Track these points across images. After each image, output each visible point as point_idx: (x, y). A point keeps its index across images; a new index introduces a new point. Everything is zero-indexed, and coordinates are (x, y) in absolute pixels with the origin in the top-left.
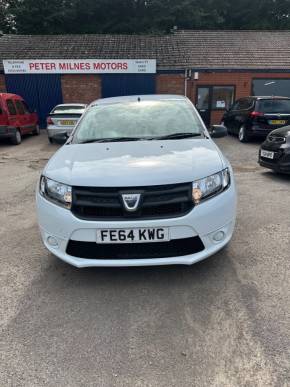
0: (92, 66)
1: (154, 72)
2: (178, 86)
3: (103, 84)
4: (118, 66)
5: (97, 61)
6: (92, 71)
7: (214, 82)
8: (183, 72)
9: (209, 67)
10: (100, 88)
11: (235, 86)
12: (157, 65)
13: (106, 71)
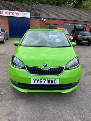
0: (4, 13)
1: (29, 17)
2: (38, 23)
3: (9, 21)
4: (15, 14)
5: (6, 11)
6: (4, 15)
7: (51, 23)
8: (40, 18)
9: (49, 17)
10: (8, 22)
11: (58, 25)
12: (30, 15)
13: (10, 15)
